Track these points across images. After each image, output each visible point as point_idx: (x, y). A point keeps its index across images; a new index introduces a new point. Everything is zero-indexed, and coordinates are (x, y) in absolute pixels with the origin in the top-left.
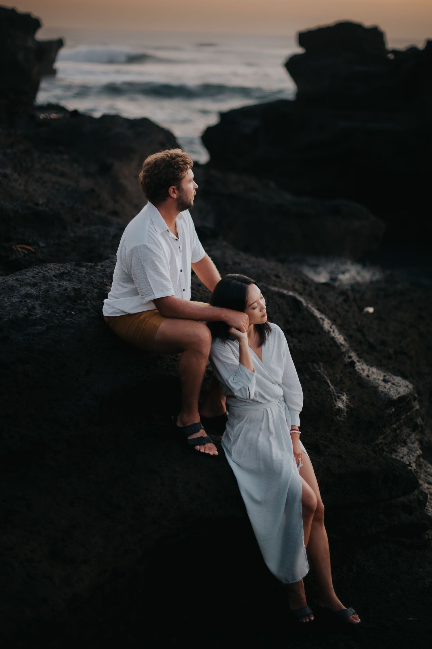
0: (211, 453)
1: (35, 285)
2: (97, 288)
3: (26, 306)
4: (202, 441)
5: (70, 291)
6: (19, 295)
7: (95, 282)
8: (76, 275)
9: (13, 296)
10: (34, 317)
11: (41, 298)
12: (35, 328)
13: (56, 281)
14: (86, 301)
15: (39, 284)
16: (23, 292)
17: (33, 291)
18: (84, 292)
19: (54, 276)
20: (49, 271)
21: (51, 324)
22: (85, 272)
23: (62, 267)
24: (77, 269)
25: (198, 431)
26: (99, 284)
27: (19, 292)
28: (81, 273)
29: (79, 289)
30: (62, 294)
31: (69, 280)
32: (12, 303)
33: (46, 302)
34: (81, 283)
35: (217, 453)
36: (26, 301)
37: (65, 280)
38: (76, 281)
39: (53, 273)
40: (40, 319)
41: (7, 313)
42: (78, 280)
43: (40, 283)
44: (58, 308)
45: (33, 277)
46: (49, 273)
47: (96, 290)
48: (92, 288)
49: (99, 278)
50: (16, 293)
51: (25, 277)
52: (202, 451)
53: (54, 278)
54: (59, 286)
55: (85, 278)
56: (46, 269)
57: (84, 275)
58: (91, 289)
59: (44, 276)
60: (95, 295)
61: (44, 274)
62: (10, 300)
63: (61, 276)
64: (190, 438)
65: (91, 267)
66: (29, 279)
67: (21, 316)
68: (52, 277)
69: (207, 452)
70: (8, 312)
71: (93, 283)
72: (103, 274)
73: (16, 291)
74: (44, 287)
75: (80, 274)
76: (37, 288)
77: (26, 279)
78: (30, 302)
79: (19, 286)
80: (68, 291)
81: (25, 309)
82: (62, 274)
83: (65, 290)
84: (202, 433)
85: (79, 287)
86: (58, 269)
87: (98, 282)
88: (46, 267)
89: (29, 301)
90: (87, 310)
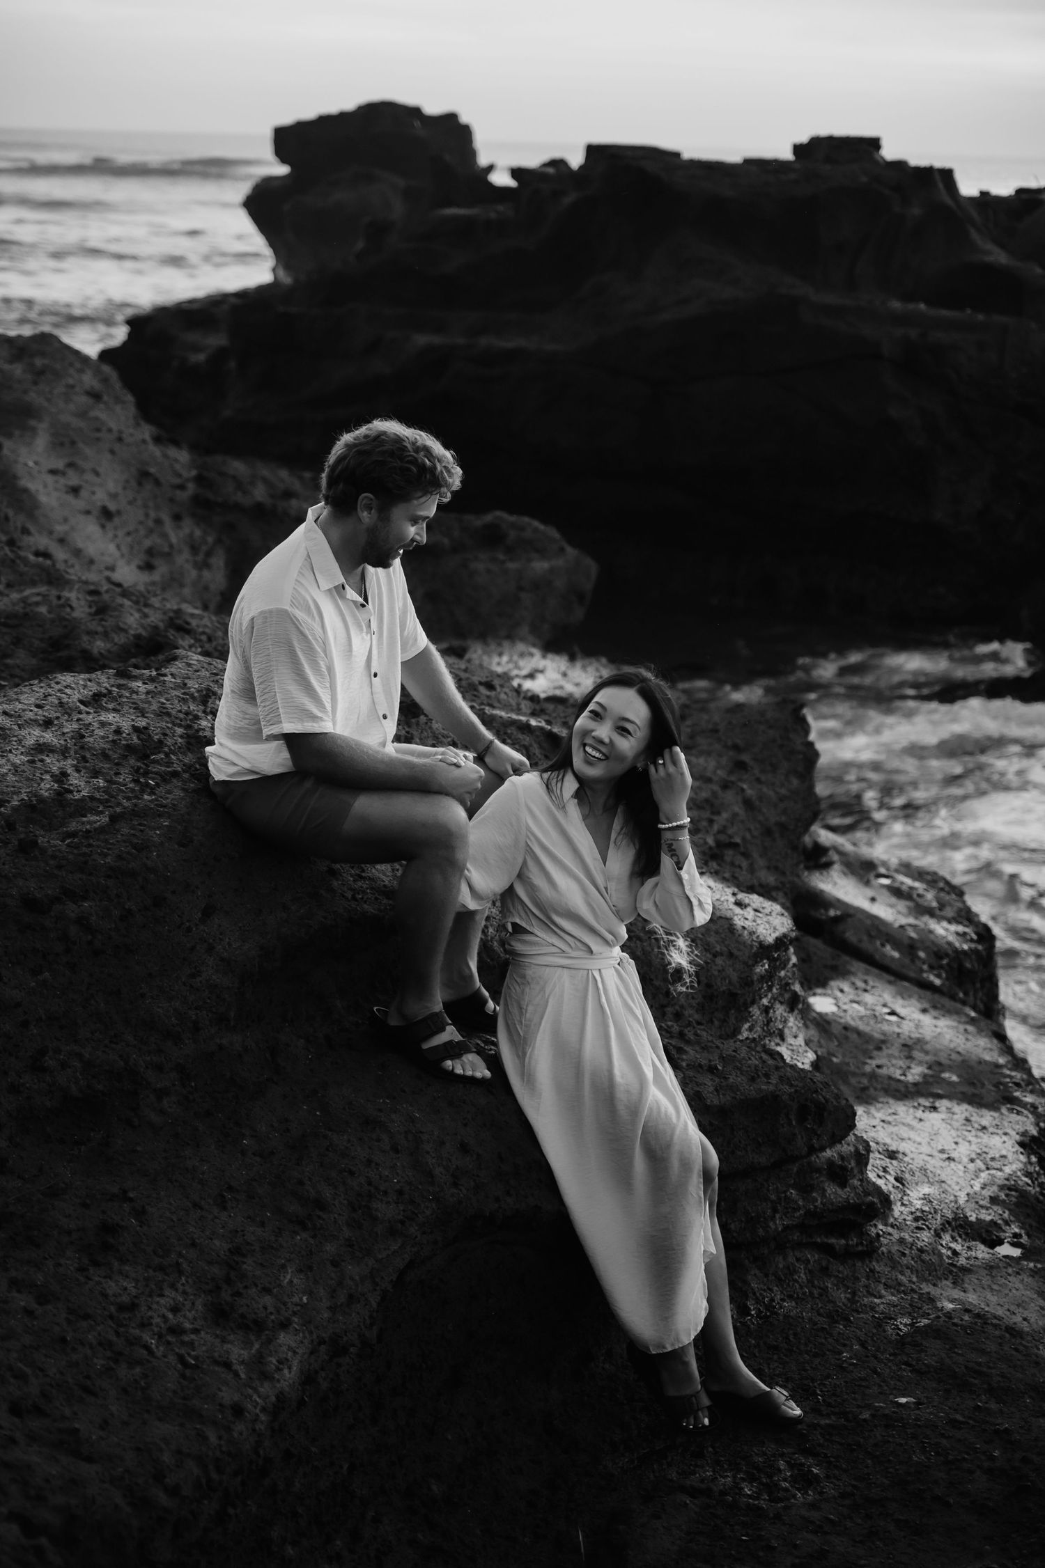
0: (478, 1075)
1: (47, 724)
2: (180, 726)
3: (47, 772)
4: (454, 1050)
5: (129, 734)
6: (23, 746)
7: (173, 712)
8: (127, 697)
9: (10, 751)
10: (77, 796)
11: (72, 752)
12: (85, 819)
13: (88, 713)
14: (167, 755)
15: (56, 722)
16: (30, 741)
17: (49, 737)
18: (157, 734)
19: (81, 702)
20: (68, 691)
21: (118, 810)
22: (145, 691)
23: (90, 681)
24: (123, 685)
25: (443, 1030)
26: (182, 716)
27: (20, 741)
28: (137, 693)
29: (146, 728)
30: (114, 741)
31: (115, 710)
32: (13, 765)
33: (87, 762)
34: (143, 716)
35: (488, 1074)
36: (42, 761)
37: (107, 710)
38: (132, 710)
39: (77, 696)
40: (92, 798)
41: (12, 789)
42: (135, 709)
43: (57, 718)
44: (117, 774)
45: (38, 706)
46: (69, 696)
47: (179, 731)
48: (170, 725)
49: (179, 701)
50: (15, 743)
51: (20, 706)
52: (459, 1071)
53: (82, 707)
54: (103, 724)
55: (150, 703)
56: (59, 687)
57: (143, 697)
58: (168, 727)
59: (61, 704)
60: (180, 740)
61: (59, 699)
62: (8, 760)
63: (95, 701)
64: (426, 1046)
65: (152, 680)
66: (31, 711)
67: (47, 794)
68: (78, 704)
69: (469, 1073)
70: (14, 787)
71: (169, 714)
72: (184, 694)
73: (15, 739)
74: (69, 727)
75: (134, 696)
76: (56, 731)
77: (24, 710)
78: (54, 763)
79: (15, 727)
80: (124, 735)
81: (48, 777)
82: (97, 697)
83: (118, 732)
84: (450, 1033)
85: (144, 724)
86: (85, 687)
87: (180, 711)
88: (57, 683)
89: (48, 760)
90: (175, 774)
